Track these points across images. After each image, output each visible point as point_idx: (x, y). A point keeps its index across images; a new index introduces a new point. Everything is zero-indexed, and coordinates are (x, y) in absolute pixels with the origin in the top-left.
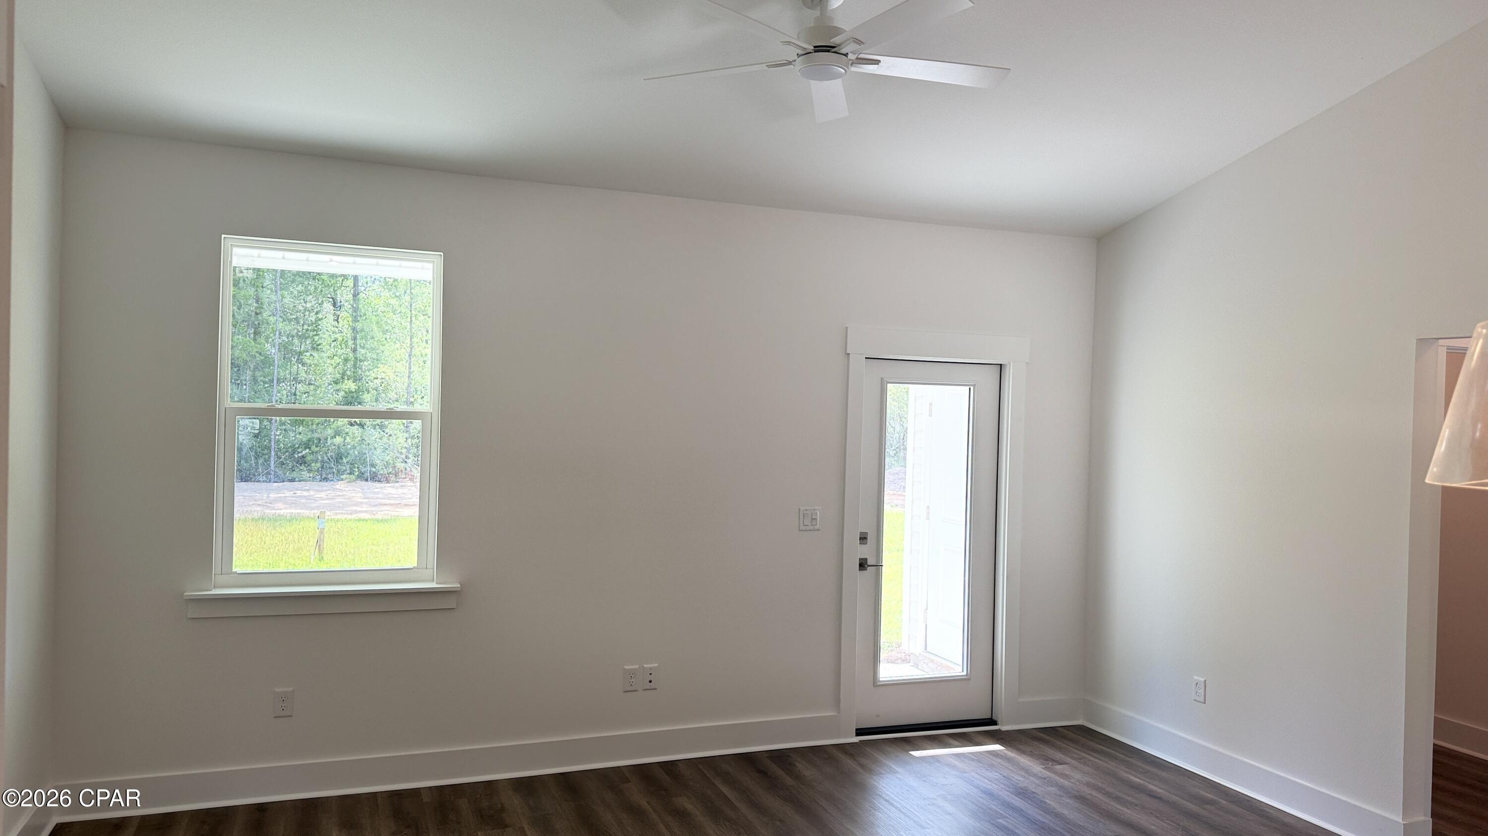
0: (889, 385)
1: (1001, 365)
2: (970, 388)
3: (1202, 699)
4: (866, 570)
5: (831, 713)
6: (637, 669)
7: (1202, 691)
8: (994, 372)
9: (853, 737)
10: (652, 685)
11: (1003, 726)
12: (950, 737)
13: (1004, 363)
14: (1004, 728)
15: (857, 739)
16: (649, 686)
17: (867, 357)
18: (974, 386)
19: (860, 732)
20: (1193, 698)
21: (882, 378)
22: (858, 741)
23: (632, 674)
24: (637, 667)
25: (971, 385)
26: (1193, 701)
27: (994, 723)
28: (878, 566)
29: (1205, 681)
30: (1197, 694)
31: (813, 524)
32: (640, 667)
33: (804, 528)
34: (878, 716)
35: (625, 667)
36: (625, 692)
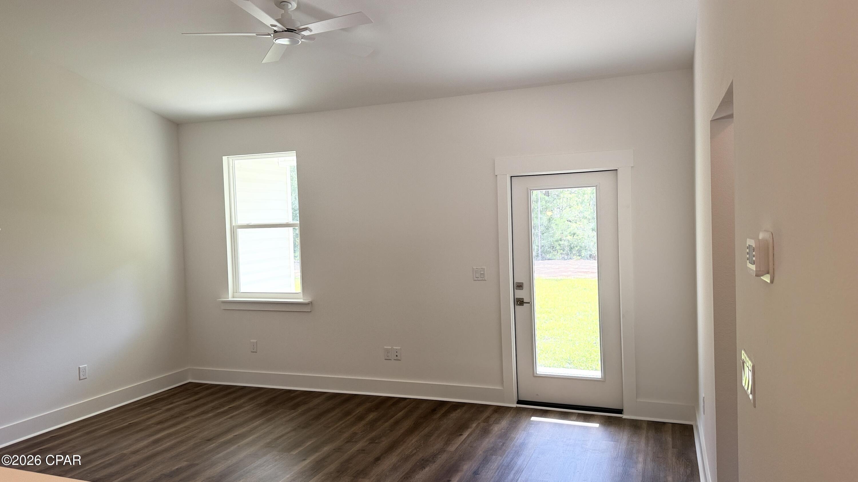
0: (532, 191)
1: (616, 170)
4: (523, 305)
5: (497, 387)
6: (390, 349)
8: (611, 176)
9: (514, 404)
10: (398, 358)
11: (626, 415)
16: (396, 358)
17: (512, 176)
19: (519, 402)
21: (527, 188)
22: (515, 407)
23: (387, 351)
24: (390, 347)
27: (620, 413)
28: (530, 303)
31: (481, 277)
33: (476, 279)
34: (537, 395)
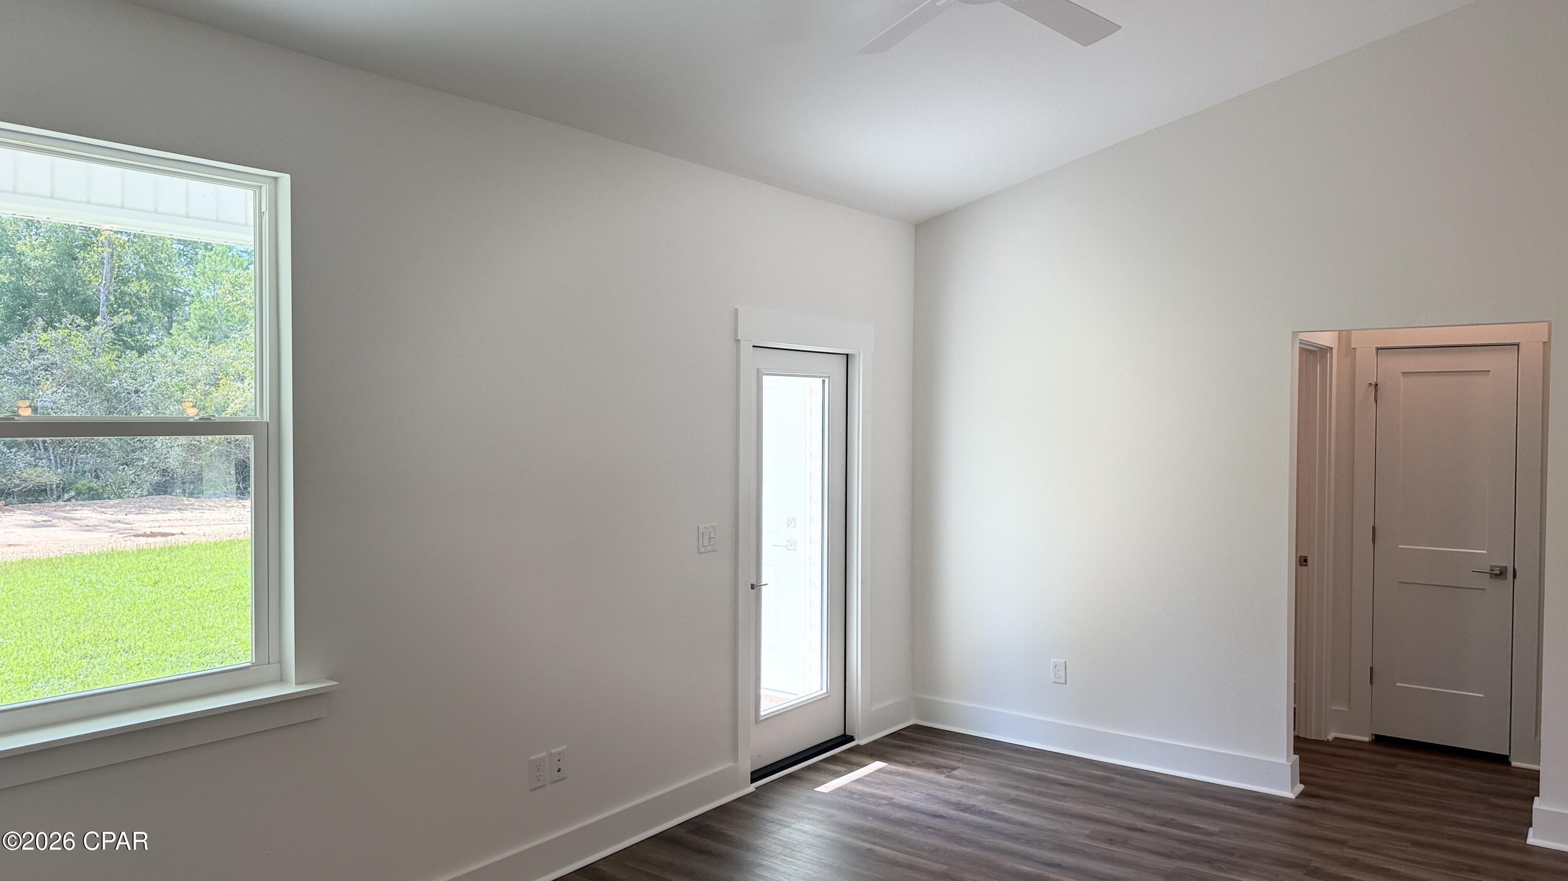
0: (764, 377)
1: (847, 355)
2: (824, 381)
3: (1063, 681)
5: (728, 764)
6: (547, 757)
7: (1062, 673)
8: (841, 362)
9: (749, 786)
10: (561, 774)
11: (860, 740)
12: (824, 762)
13: (853, 353)
14: (863, 742)
15: (752, 788)
16: (556, 776)
17: (754, 345)
18: (829, 377)
19: (753, 778)
20: (1052, 681)
21: (758, 369)
22: (755, 790)
23: (538, 766)
25: (826, 377)
26: (1052, 683)
27: (851, 739)
29: (1066, 662)
30: (1057, 676)
31: (711, 544)
32: (547, 754)
33: (703, 549)
35: (532, 758)
36: (531, 791)
